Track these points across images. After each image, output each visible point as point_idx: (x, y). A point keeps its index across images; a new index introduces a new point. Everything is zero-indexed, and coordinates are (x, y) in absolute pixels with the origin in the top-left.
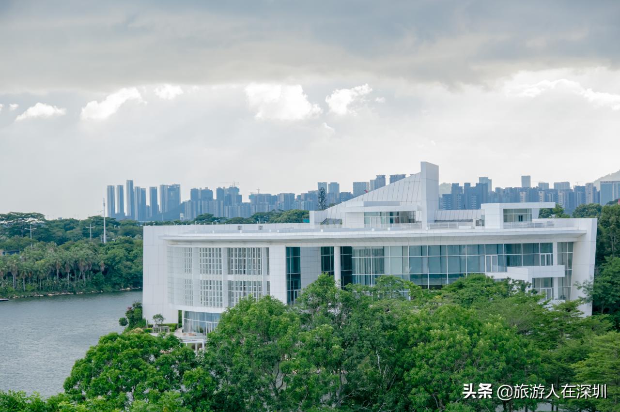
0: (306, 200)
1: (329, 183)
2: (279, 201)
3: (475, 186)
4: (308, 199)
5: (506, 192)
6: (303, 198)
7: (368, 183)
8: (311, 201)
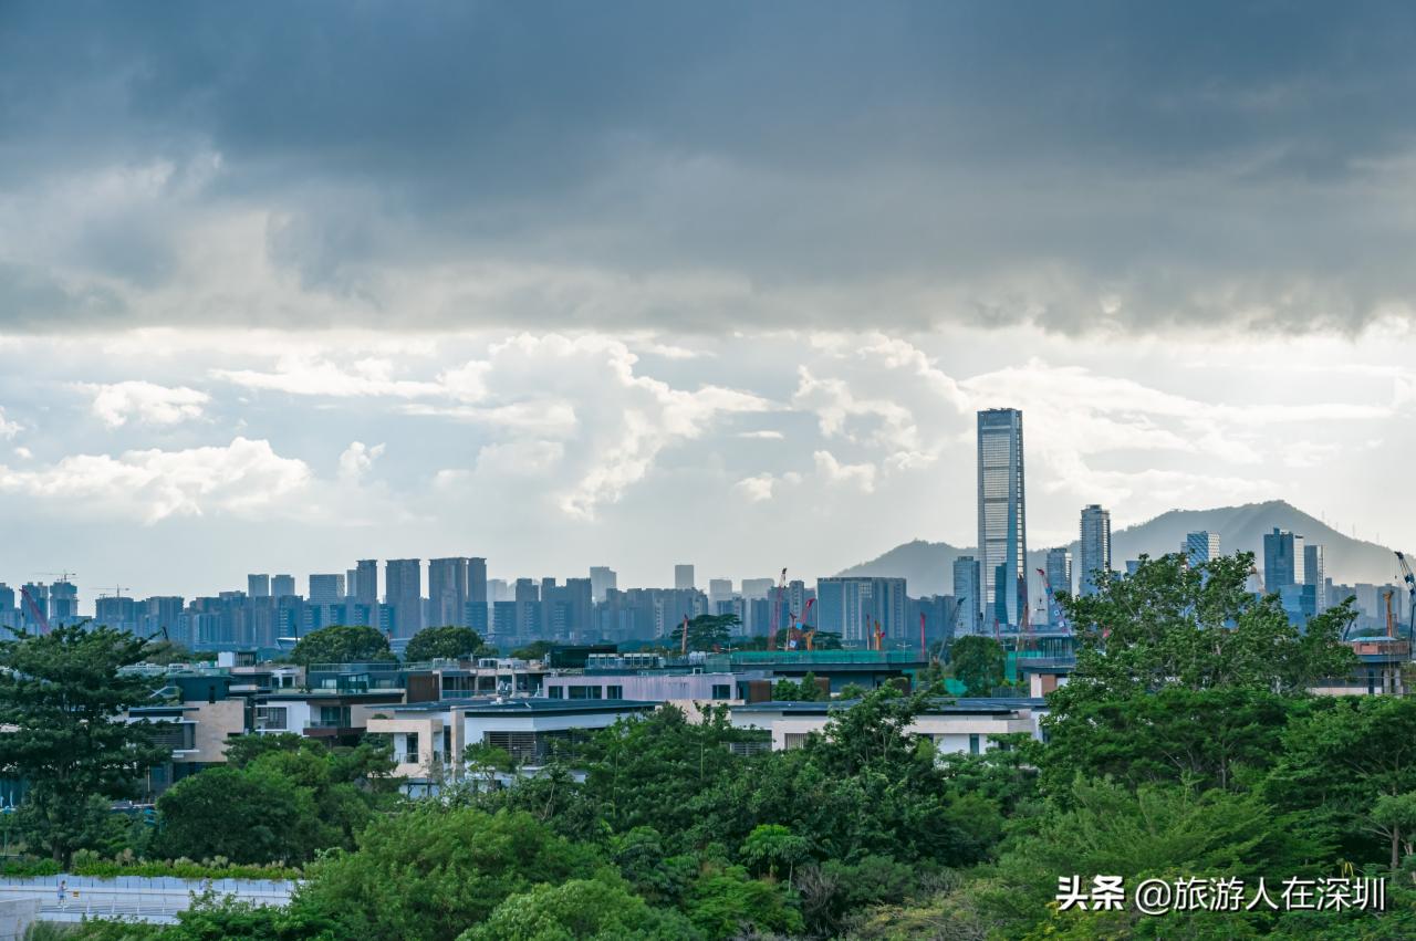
0: (206, 610)
1: (272, 575)
2: (150, 613)
3: (565, 584)
4: (212, 609)
5: (629, 598)
6: (200, 607)
7: (342, 576)
8: (217, 613)
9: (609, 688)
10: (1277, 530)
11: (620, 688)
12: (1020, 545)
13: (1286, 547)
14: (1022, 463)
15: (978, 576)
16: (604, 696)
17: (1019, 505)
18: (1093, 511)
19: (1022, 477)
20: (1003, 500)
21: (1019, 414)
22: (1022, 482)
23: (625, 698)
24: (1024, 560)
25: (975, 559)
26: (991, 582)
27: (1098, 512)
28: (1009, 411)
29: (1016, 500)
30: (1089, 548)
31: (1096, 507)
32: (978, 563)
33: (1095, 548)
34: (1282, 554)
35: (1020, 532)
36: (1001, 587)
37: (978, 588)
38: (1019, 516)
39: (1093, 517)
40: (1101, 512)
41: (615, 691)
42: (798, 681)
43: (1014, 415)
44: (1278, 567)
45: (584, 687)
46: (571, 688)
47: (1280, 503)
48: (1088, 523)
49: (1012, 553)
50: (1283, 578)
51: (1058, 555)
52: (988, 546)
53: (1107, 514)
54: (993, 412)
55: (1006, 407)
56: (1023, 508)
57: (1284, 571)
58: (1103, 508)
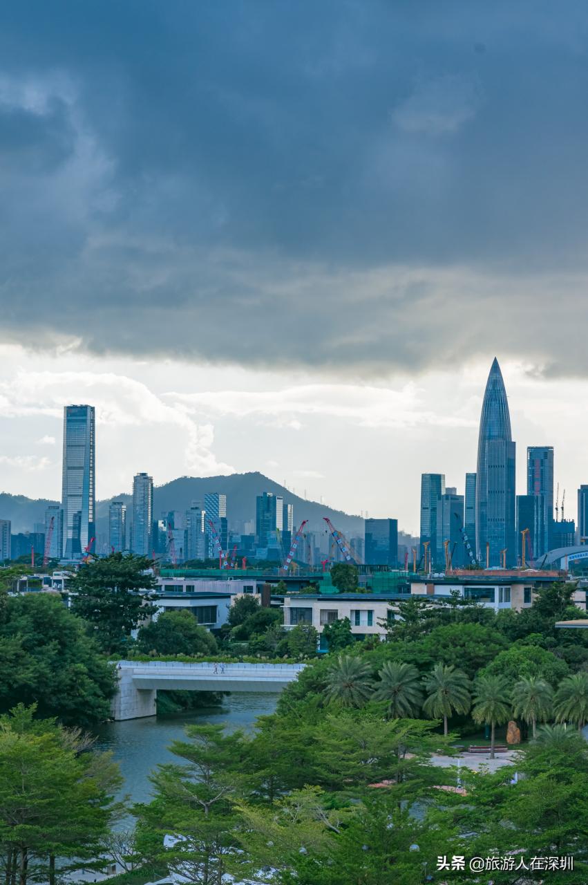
9: (187, 586)
10: (265, 493)
11: (193, 586)
12: (91, 499)
13: (271, 505)
14: (94, 442)
15: (62, 520)
16: (184, 590)
17: (91, 472)
18: (142, 477)
19: (94, 452)
20: (81, 468)
21: (93, 409)
22: (94, 456)
23: (196, 591)
24: (94, 510)
25: (60, 508)
26: (71, 524)
27: (145, 478)
28: (86, 407)
29: (88, 468)
30: (138, 502)
31: (144, 474)
32: (62, 511)
33: (143, 502)
34: (268, 510)
35: (91, 491)
36: (77, 528)
37: (62, 528)
38: (91, 479)
39: (141, 481)
40: (147, 478)
41: (190, 588)
42: (276, 585)
43: (89, 410)
44: (265, 518)
45: (173, 586)
46: (166, 586)
47: (257, 474)
48: (138, 485)
49: (85, 505)
50: (268, 526)
51: (117, 506)
52: (69, 499)
53: (151, 479)
54: (75, 407)
55: (84, 403)
56: (94, 474)
57: (268, 521)
58: (149, 475)
